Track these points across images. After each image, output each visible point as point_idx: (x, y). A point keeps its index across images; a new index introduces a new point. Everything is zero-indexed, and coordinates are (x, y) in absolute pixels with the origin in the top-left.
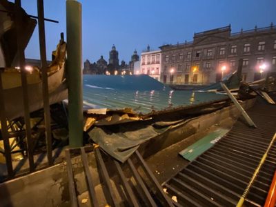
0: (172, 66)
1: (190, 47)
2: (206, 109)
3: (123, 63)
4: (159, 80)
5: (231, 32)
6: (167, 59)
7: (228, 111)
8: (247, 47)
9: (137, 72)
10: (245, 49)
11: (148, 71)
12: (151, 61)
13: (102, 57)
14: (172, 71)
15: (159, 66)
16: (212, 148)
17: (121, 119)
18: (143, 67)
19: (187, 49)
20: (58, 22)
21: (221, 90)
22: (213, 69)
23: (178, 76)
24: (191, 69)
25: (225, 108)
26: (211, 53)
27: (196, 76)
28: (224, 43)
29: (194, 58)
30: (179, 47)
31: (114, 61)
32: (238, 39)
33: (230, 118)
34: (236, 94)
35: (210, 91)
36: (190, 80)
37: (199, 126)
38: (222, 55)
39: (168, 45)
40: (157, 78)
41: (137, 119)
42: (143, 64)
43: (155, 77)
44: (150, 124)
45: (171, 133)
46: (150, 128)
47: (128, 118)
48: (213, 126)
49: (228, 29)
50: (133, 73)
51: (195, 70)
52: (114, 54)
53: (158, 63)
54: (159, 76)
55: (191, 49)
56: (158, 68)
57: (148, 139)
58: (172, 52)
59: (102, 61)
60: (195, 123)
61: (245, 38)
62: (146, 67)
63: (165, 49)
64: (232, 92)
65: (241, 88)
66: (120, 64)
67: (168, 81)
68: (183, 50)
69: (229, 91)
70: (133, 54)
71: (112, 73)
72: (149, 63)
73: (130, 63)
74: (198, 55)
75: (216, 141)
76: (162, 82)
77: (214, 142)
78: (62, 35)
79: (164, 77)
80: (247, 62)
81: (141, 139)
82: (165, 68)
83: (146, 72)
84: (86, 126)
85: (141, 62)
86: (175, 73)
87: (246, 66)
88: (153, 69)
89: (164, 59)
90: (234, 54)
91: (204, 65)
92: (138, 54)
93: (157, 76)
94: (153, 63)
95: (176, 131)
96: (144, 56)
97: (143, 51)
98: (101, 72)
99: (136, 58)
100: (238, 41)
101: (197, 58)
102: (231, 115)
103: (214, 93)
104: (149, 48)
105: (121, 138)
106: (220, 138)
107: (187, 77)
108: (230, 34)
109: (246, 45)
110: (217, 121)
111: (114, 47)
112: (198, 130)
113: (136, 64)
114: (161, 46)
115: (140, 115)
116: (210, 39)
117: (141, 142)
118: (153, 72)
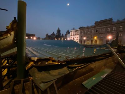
0: (85, 36)
1: (93, 27)
2: (99, 58)
3: (63, 35)
4: (78, 43)
5: (113, 21)
6: (82, 33)
7: (111, 59)
8: (121, 27)
9: (69, 39)
10: (120, 28)
11: (74, 38)
12: (75, 34)
13: (53, 32)
14: (85, 38)
15: (78, 36)
16: (102, 81)
17: (47, 63)
18: (71, 36)
19: (92, 29)
20: (7, 10)
21: (107, 48)
22: (104, 38)
23: (87, 41)
24: (94, 38)
25: (110, 57)
26: (103, 30)
27: (96, 41)
28: (109, 26)
29: (95, 32)
30: (88, 28)
31: (59, 34)
32: (116, 24)
33: (113, 63)
34: (116, 50)
35: (102, 48)
36: (93, 43)
37: (95, 67)
38: (109, 31)
39: (83, 27)
40: (77, 42)
41: (57, 63)
42: (71, 35)
43: (76, 41)
44: (65, 66)
45: (78, 71)
46: (65, 68)
47: (52, 63)
48: (103, 67)
49: (111, 19)
50: (66, 39)
51: (96, 38)
52: (59, 31)
53: (78, 35)
54: (78, 41)
55: (94, 28)
56: (78, 37)
57: (63, 75)
58: (84, 30)
59: (53, 34)
60: (93, 65)
61: (120, 23)
62: (72, 37)
63: (81, 29)
64: (113, 49)
65: (118, 47)
66: (61, 35)
67: (83, 43)
68: (89, 29)
69: (112, 49)
70: (67, 31)
71: (58, 39)
72: (74, 35)
73: (66, 35)
74: (97, 31)
75: (104, 76)
76: (80, 43)
77: (103, 77)
78: (15, 18)
79: (81, 41)
80: (121, 35)
81: (59, 75)
82: (81, 37)
83: (72, 39)
84: (28, 67)
85: (70, 34)
86: (86, 39)
87: (120, 36)
88: (76, 37)
89: (81, 33)
90: (115, 31)
91: (100, 36)
92: (69, 31)
93: (77, 41)
94: (76, 35)
95: (81, 70)
96: (71, 32)
97: (71, 30)
98: (53, 39)
99: (68, 33)
100: (116, 25)
101: (97, 33)
102: (113, 61)
103: (104, 49)
104: (74, 28)
105: (46, 74)
106: (106, 75)
107: (92, 41)
108: (112, 21)
109: (120, 27)
110: (105, 64)
111: (59, 28)
112: (94, 69)
113: (68, 35)
114: (80, 27)
115: (59, 61)
116: (102, 24)
117: (58, 77)
118: (75, 39)
